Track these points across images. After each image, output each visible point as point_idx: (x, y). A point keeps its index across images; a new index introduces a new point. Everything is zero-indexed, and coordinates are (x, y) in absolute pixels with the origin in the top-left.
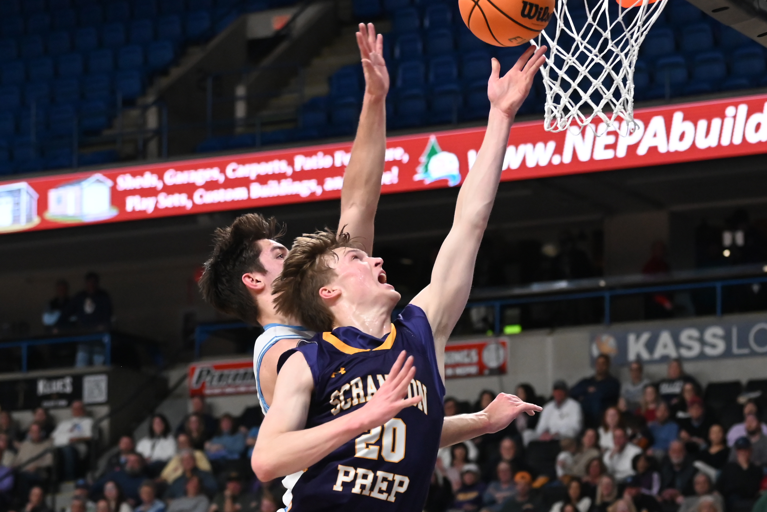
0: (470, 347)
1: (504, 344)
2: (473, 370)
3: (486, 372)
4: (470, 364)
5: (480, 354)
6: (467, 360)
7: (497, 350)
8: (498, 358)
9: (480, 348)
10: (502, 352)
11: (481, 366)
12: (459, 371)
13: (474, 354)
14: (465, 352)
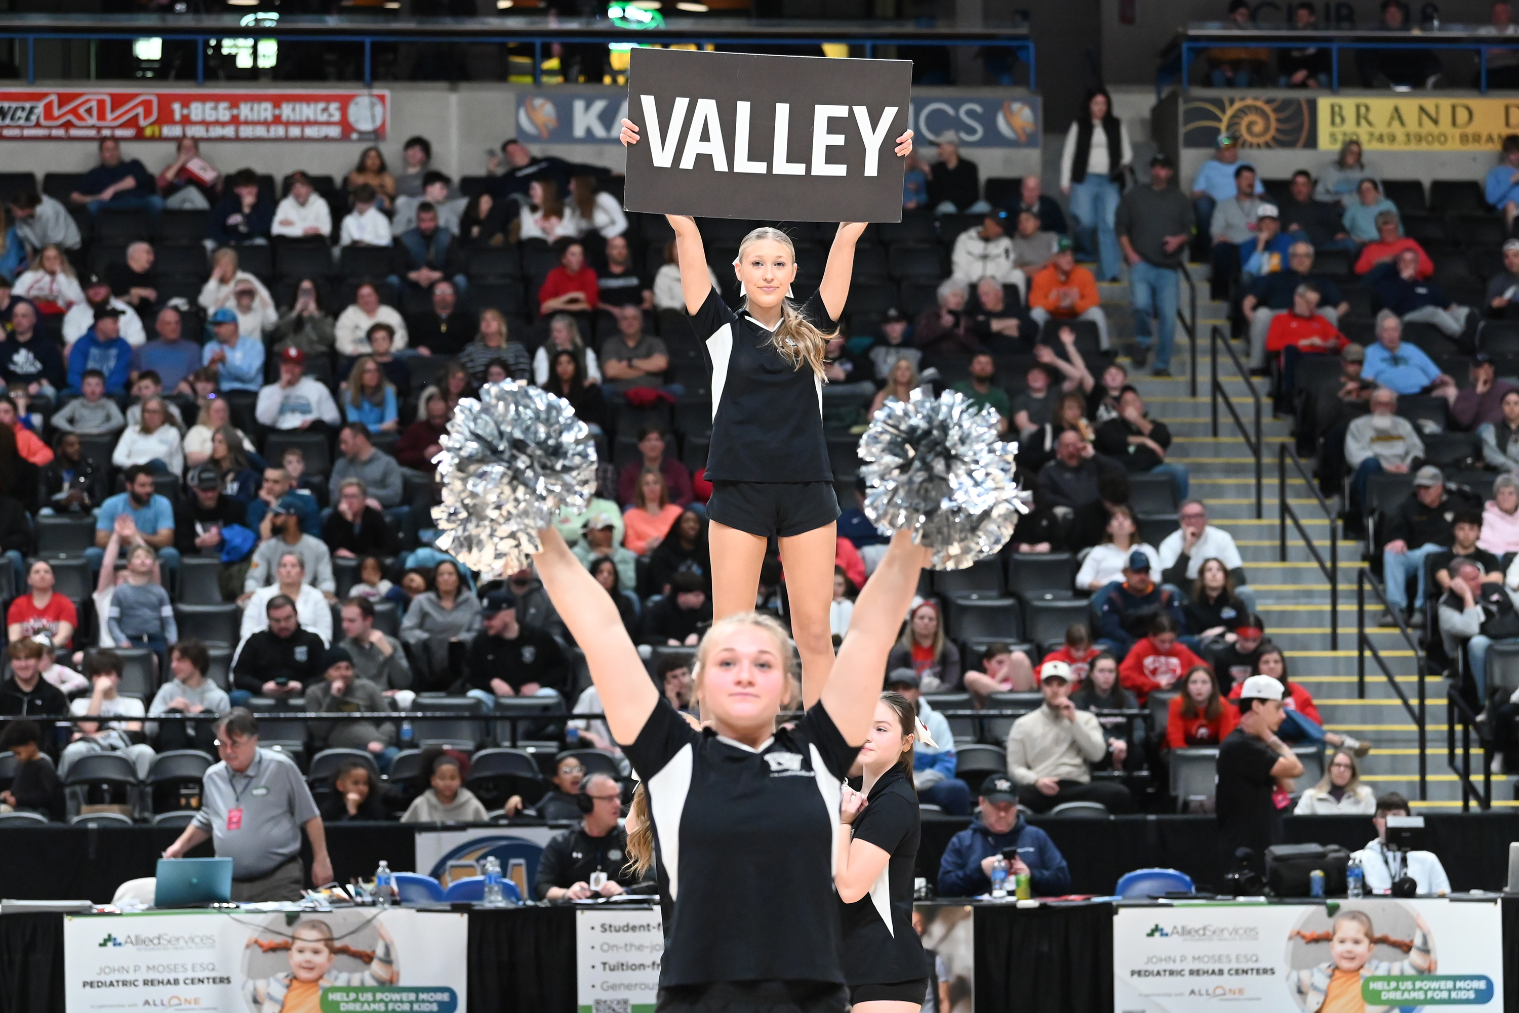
0: (328, 99)
1: (382, 98)
2: (334, 131)
3: (355, 136)
4: (328, 123)
5: (344, 110)
6: (324, 118)
7: (372, 105)
8: (373, 117)
9: (345, 102)
10: (379, 109)
11: (346, 127)
12: (310, 132)
13: (334, 107)
14: (321, 105)
